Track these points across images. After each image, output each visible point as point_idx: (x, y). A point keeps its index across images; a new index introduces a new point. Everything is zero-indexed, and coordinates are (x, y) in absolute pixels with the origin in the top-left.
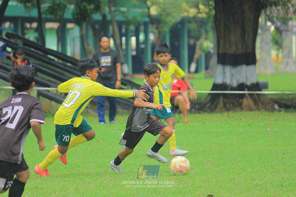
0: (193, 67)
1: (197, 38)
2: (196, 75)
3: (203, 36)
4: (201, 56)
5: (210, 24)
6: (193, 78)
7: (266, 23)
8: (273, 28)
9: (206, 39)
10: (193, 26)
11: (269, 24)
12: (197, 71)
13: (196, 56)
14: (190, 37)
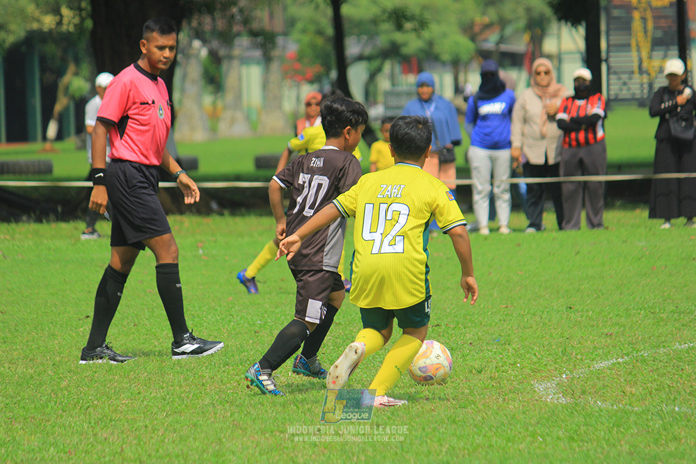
0: (52, 130)
1: (61, 73)
2: (58, 145)
3: (72, 68)
4: (67, 109)
5: (83, 45)
6: (52, 150)
7: (190, 44)
8: (204, 53)
9: (76, 74)
10: (51, 49)
11: (197, 44)
12: (60, 136)
13: (58, 108)
14: (43, 70)
